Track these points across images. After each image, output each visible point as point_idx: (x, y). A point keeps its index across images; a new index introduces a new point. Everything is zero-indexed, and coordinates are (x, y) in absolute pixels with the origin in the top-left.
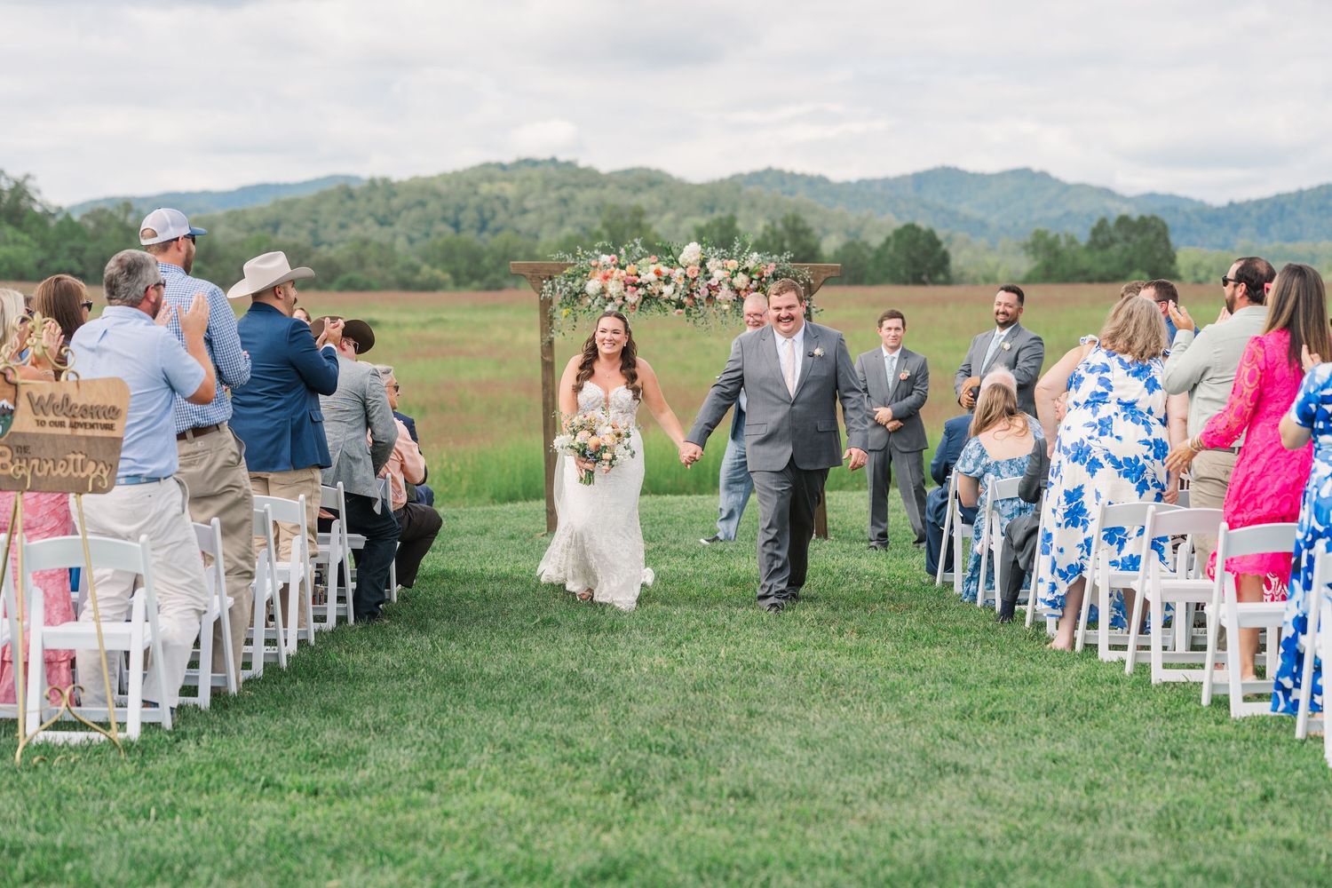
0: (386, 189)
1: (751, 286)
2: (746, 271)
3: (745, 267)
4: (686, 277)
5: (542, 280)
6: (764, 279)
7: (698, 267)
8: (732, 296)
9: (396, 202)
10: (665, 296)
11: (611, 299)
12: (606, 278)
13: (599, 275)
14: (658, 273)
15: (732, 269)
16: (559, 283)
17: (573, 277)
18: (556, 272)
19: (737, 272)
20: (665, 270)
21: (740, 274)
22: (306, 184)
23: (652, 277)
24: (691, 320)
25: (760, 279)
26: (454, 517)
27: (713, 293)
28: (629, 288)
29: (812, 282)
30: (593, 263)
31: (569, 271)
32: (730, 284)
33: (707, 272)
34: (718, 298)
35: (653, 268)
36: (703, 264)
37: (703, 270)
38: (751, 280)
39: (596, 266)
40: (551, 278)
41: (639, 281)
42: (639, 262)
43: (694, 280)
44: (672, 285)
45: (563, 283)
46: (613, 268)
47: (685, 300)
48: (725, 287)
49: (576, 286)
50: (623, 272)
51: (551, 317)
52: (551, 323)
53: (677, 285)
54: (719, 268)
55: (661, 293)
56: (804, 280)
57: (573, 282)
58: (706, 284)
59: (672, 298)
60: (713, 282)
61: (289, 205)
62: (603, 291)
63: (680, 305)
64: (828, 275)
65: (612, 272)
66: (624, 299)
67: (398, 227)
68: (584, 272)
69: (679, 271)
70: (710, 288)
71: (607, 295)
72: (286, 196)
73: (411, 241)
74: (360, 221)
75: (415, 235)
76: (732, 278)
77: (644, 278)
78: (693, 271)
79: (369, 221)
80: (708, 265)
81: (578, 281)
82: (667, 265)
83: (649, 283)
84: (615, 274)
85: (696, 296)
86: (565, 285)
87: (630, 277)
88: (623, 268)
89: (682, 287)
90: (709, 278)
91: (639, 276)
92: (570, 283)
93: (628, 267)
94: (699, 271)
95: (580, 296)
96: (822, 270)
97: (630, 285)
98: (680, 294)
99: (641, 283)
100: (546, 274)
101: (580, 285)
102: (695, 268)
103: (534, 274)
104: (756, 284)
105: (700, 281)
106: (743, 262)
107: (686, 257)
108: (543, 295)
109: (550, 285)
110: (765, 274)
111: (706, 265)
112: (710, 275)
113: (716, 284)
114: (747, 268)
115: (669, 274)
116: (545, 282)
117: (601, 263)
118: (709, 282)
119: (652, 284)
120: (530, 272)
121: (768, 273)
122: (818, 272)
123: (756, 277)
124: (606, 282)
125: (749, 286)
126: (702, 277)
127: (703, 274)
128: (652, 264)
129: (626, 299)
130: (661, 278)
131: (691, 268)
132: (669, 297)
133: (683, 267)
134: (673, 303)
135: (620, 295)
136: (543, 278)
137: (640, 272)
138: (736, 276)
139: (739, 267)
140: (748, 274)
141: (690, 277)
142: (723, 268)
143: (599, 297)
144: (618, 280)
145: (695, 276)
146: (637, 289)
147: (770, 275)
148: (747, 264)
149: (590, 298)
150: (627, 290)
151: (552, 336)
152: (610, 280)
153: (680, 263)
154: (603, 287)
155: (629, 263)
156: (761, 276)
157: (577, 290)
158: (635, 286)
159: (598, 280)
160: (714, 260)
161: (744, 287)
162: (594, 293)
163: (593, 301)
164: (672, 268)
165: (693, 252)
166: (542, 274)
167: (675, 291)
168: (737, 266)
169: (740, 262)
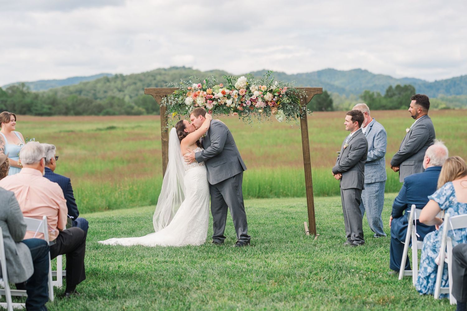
0: (122, 78)
1: (274, 99)
2: (271, 91)
3: (270, 89)
4: (239, 95)
5: (162, 97)
6: (281, 96)
7: (245, 90)
8: (263, 105)
9: (125, 83)
10: (228, 105)
12: (196, 96)
13: (192, 94)
14: (223, 93)
15: (264, 90)
16: (170, 99)
17: (177, 96)
18: (169, 93)
19: (266, 92)
20: (227, 91)
21: (268, 93)
22: (92, 77)
23: (220, 95)
24: (242, 118)
25: (279, 96)
27: (254, 103)
28: (208, 101)
29: (307, 97)
30: (189, 88)
31: (176, 92)
32: (263, 98)
33: (250, 92)
34: (256, 106)
35: (221, 90)
36: (248, 88)
37: (248, 91)
38: (274, 96)
39: (191, 89)
40: (166, 96)
41: (213, 97)
42: (214, 87)
43: (243, 96)
44: (232, 99)
45: (173, 99)
46: (199, 90)
47: (238, 107)
48: (260, 100)
49: (180, 100)
50: (205, 93)
51: (167, 117)
52: (167, 120)
53: (234, 99)
54: (256, 90)
55: (225, 104)
56: (302, 96)
57: (178, 98)
58: (249, 99)
59: (232, 106)
60: (254, 97)
61: (86, 84)
62: (194, 103)
63: (236, 110)
64: (315, 93)
65: (199, 93)
67: (126, 92)
68: (184, 93)
69: (235, 92)
70: (252, 101)
71: (196, 105)
72: (85, 81)
73: (131, 97)
74: (112, 90)
75: (132, 95)
76: (264, 95)
77: (216, 96)
78: (243, 92)
79: (115, 90)
80: (251, 88)
81: (181, 98)
82: (229, 89)
83: (219, 98)
84: (201, 94)
85: (245, 105)
86: (174, 100)
87: (209, 95)
88: (205, 90)
89: (236, 100)
90: (251, 95)
91: (213, 95)
92: (176, 98)
93: (207, 90)
94: (246, 92)
95: (182, 106)
96: (312, 90)
97: (209, 99)
98: (236, 104)
99: (215, 98)
100: (164, 94)
101: (182, 100)
102: (244, 90)
103: (157, 94)
104: (277, 98)
105: (246, 97)
106: (270, 86)
107: (239, 84)
108: (162, 105)
109: (166, 100)
110: (281, 93)
111: (249, 89)
112: (252, 94)
113: (255, 98)
114: (272, 90)
115: (230, 93)
116: (163, 98)
117: (193, 88)
118: (251, 97)
119: (221, 99)
120: (155, 93)
121: (283, 92)
122: (310, 92)
123: (276, 94)
124: (196, 98)
125: (273, 99)
126: (247, 95)
127: (248, 93)
128: (221, 88)
129: (206, 107)
130: (225, 95)
131: (241, 90)
132: (230, 106)
133: (237, 90)
134: (232, 109)
135: (203, 105)
136: (162, 96)
137: (214, 92)
138: (266, 94)
139: (267, 89)
140: (273, 93)
141: (241, 95)
142: (259, 90)
143: (192, 106)
144: (202, 97)
145: (244, 94)
146: (213, 102)
147: (284, 93)
148: (272, 88)
149: (187, 107)
150: (207, 102)
151: (167, 127)
152: (198, 97)
153: (236, 87)
154: (194, 101)
155: (208, 88)
156: (280, 94)
157: (180, 103)
158: (211, 100)
159: (191, 97)
160: (254, 85)
161: (270, 100)
162: (189, 104)
163: (189, 108)
164: (231, 90)
165: (243, 81)
166: (161, 94)
167: (233, 102)
168: (266, 89)
169: (268, 86)
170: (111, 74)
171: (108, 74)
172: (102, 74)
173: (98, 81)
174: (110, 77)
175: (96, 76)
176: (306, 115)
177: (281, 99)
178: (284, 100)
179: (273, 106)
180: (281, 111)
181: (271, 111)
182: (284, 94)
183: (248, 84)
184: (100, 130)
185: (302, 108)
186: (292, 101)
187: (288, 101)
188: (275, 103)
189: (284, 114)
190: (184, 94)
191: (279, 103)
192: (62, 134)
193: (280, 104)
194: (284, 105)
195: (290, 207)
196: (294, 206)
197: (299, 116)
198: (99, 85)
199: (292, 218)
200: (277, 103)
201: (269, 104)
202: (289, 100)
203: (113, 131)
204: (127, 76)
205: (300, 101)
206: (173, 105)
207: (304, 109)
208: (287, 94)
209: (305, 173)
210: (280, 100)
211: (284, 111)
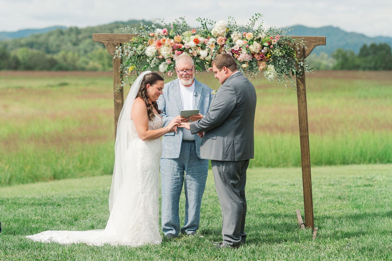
1: (263, 51)
2: (259, 40)
3: (258, 37)
4: (216, 44)
5: (115, 46)
6: (272, 46)
7: (225, 38)
8: (248, 58)
10: (201, 57)
11: (163, 60)
12: (160, 44)
13: (155, 43)
14: (196, 41)
15: (249, 39)
16: (127, 48)
17: (136, 44)
18: (124, 41)
19: (252, 41)
20: (202, 39)
21: (255, 42)
23: (192, 44)
25: (269, 46)
26: (59, 205)
27: (236, 56)
28: (176, 52)
29: (306, 48)
30: (151, 34)
31: (134, 39)
32: (247, 49)
33: (231, 41)
34: (239, 59)
35: (193, 38)
36: (228, 36)
37: (228, 40)
38: (263, 47)
39: (153, 36)
40: (121, 45)
41: (183, 47)
42: (184, 34)
43: (222, 46)
44: (207, 49)
45: (129, 47)
46: (164, 38)
48: (244, 51)
49: (139, 50)
50: (172, 41)
51: (122, 72)
52: (122, 76)
53: (210, 50)
54: (240, 38)
55: (199, 56)
56: (300, 47)
57: (137, 47)
58: (230, 49)
59: (207, 59)
60: (236, 48)
62: (158, 54)
64: (316, 44)
65: (164, 41)
66: (172, 59)
68: (144, 40)
69: (212, 40)
70: (233, 52)
71: (160, 57)
76: (250, 45)
77: (187, 45)
78: (221, 40)
80: (232, 36)
81: (140, 47)
82: (203, 36)
83: (190, 48)
84: (166, 42)
86: (131, 50)
87: (177, 44)
88: (172, 38)
89: (213, 51)
90: (233, 45)
91: (183, 43)
92: (134, 48)
93: (175, 37)
94: (226, 40)
95: (142, 57)
96: (312, 40)
97: (177, 50)
98: (212, 57)
99: (185, 48)
100: (118, 42)
101: (142, 50)
102: (223, 38)
103: (110, 42)
104: (266, 49)
105: (226, 47)
106: (257, 34)
107: (216, 30)
108: (115, 56)
109: (121, 50)
110: (273, 43)
111: (230, 36)
112: (233, 43)
113: (238, 49)
114: (260, 38)
115: (204, 42)
116: (117, 47)
117: (156, 34)
118: (233, 48)
119: (192, 49)
120: (107, 41)
121: (274, 42)
122: (310, 42)
123: (266, 44)
124: (160, 48)
125: (261, 51)
126: (227, 44)
127: (228, 42)
128: (193, 35)
129: (174, 60)
130: (198, 45)
131: (220, 38)
132: (204, 59)
133: (214, 37)
134: (207, 63)
135: (170, 56)
136: (116, 44)
137: (183, 41)
138: (252, 44)
139: (254, 37)
140: (261, 42)
141: (219, 44)
142: (243, 38)
143: (155, 58)
144: (168, 46)
145: (223, 44)
146: (182, 53)
147: (276, 43)
148: (260, 36)
149: (148, 59)
150: (174, 53)
151: (122, 85)
152: (162, 46)
153: (212, 34)
154: (158, 51)
155: (176, 35)
156: (270, 43)
157: (139, 53)
158: (180, 50)
159: (154, 46)
160: (236, 32)
161: (258, 52)
162: (152, 56)
163: (151, 61)
164: (206, 38)
165: (222, 26)
166: (115, 42)
167: (208, 54)
168: (252, 37)
169: (255, 34)
170: (65, 27)
171: (61, 27)
172: (55, 27)
173: (50, 34)
174: (64, 30)
175: (49, 28)
176: (303, 72)
177: (272, 51)
178: (276, 52)
179: (261, 60)
180: (271, 67)
181: (259, 66)
182: (275, 45)
183: (229, 30)
184: (52, 86)
185: (299, 63)
186: (286, 53)
187: (280, 54)
188: (264, 56)
189: (276, 70)
190: (145, 42)
191: (268, 56)
192: (10, 91)
193: (270, 57)
194: (275, 58)
195: (272, 186)
196: (277, 185)
197: (295, 73)
198: (52, 39)
199: (278, 202)
200: (266, 55)
201: (257, 57)
202: (282, 52)
203: (65, 88)
204: (82, 29)
205: (297, 53)
206: (129, 56)
207: (302, 65)
208: (279, 44)
209: (301, 148)
210: (270, 52)
211: (275, 66)
